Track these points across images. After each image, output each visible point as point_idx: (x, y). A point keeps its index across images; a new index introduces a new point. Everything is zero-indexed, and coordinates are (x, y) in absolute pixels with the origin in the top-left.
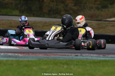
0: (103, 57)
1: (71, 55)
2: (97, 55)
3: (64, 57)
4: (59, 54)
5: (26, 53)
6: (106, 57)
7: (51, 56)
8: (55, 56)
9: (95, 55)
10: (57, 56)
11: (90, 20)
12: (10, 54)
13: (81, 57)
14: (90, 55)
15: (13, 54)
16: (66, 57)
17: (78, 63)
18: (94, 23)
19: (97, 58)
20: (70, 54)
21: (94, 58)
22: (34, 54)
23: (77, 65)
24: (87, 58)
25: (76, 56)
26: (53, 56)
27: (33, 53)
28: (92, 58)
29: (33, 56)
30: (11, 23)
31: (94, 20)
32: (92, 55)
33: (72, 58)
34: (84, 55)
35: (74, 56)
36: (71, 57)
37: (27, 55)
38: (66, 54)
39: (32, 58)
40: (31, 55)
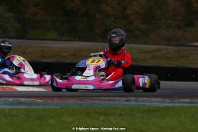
0: (169, 103)
1: (120, 100)
2: (161, 100)
3: (107, 102)
4: (101, 98)
5: (50, 97)
6: (174, 103)
7: (86, 102)
8: (93, 102)
9: (158, 99)
10: (97, 102)
11: (167, 45)
12: (23, 100)
13: (134, 103)
14: (150, 99)
15: (28, 100)
16: (111, 102)
17: (122, 113)
18: (172, 49)
19: (159, 103)
20: (118, 98)
21: (155, 104)
22: (62, 99)
23: (121, 115)
24: (144, 105)
25: (127, 101)
26: (89, 102)
27: (60, 97)
28: (152, 104)
29: (59, 102)
30: (43, 51)
31: (173, 45)
32: (153, 99)
33: (120, 104)
34: (140, 99)
35: (124, 101)
36: (117, 103)
37: (49, 101)
38: (112, 98)
39: (56, 105)
40: (56, 101)
